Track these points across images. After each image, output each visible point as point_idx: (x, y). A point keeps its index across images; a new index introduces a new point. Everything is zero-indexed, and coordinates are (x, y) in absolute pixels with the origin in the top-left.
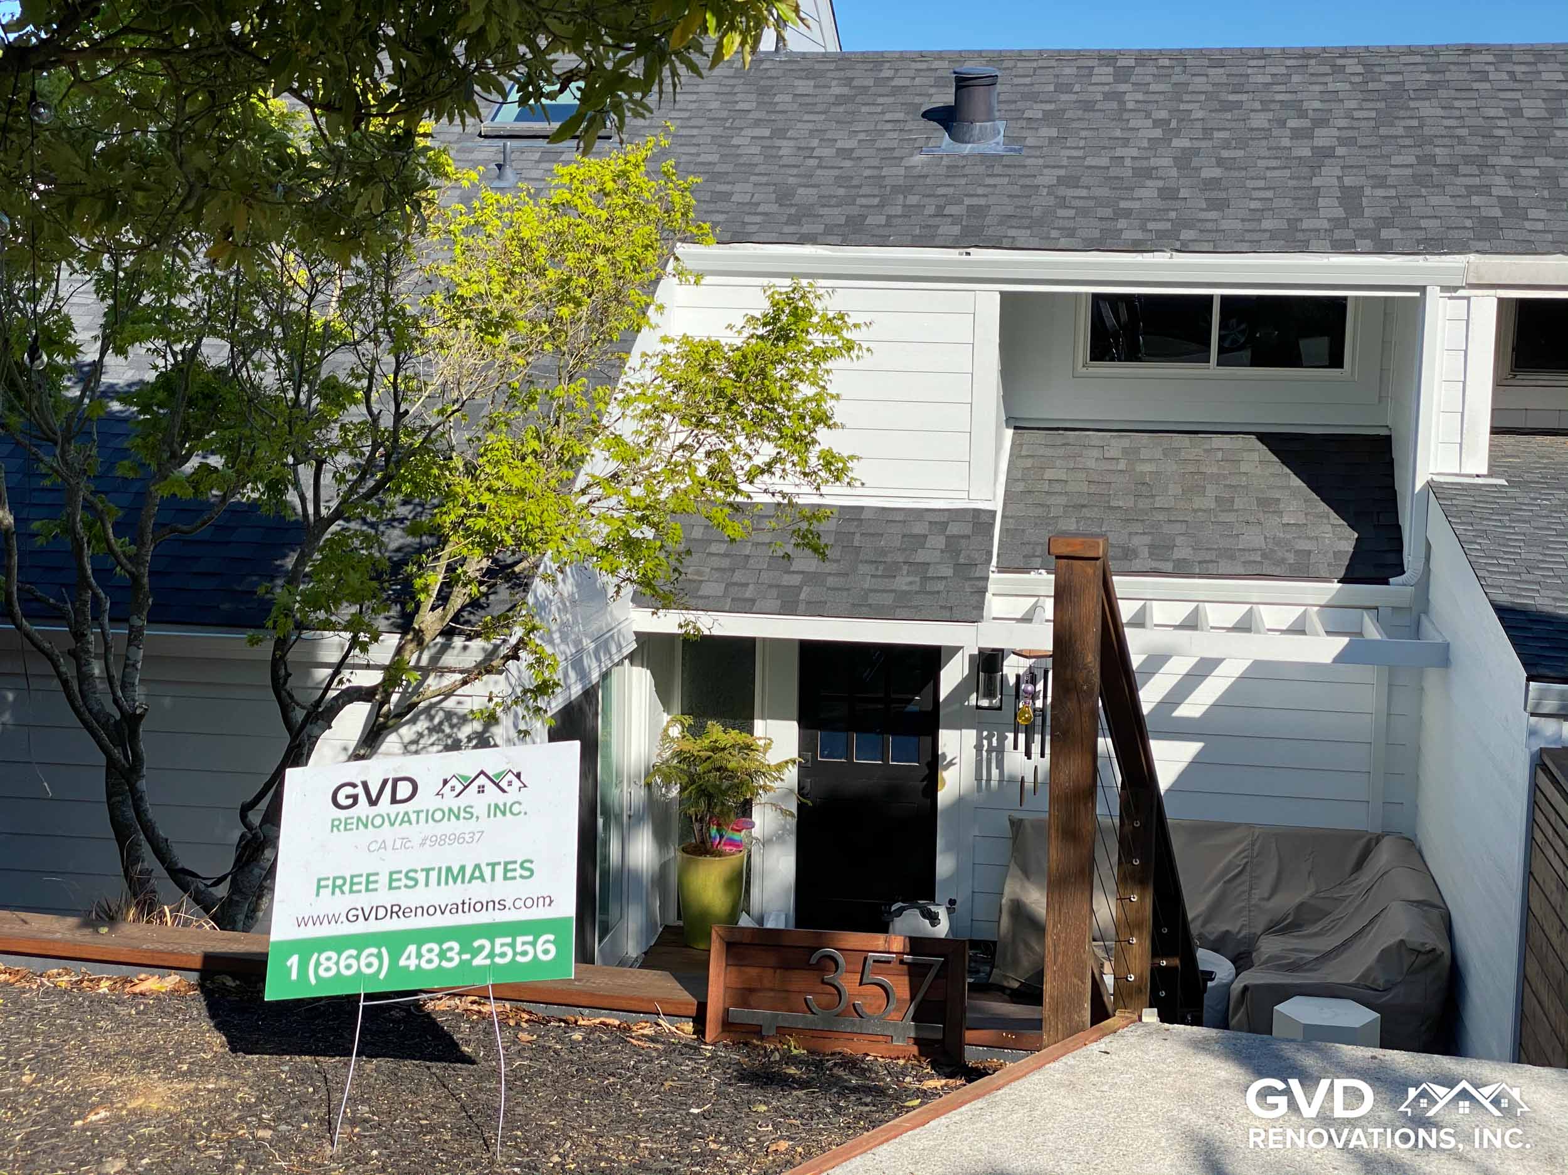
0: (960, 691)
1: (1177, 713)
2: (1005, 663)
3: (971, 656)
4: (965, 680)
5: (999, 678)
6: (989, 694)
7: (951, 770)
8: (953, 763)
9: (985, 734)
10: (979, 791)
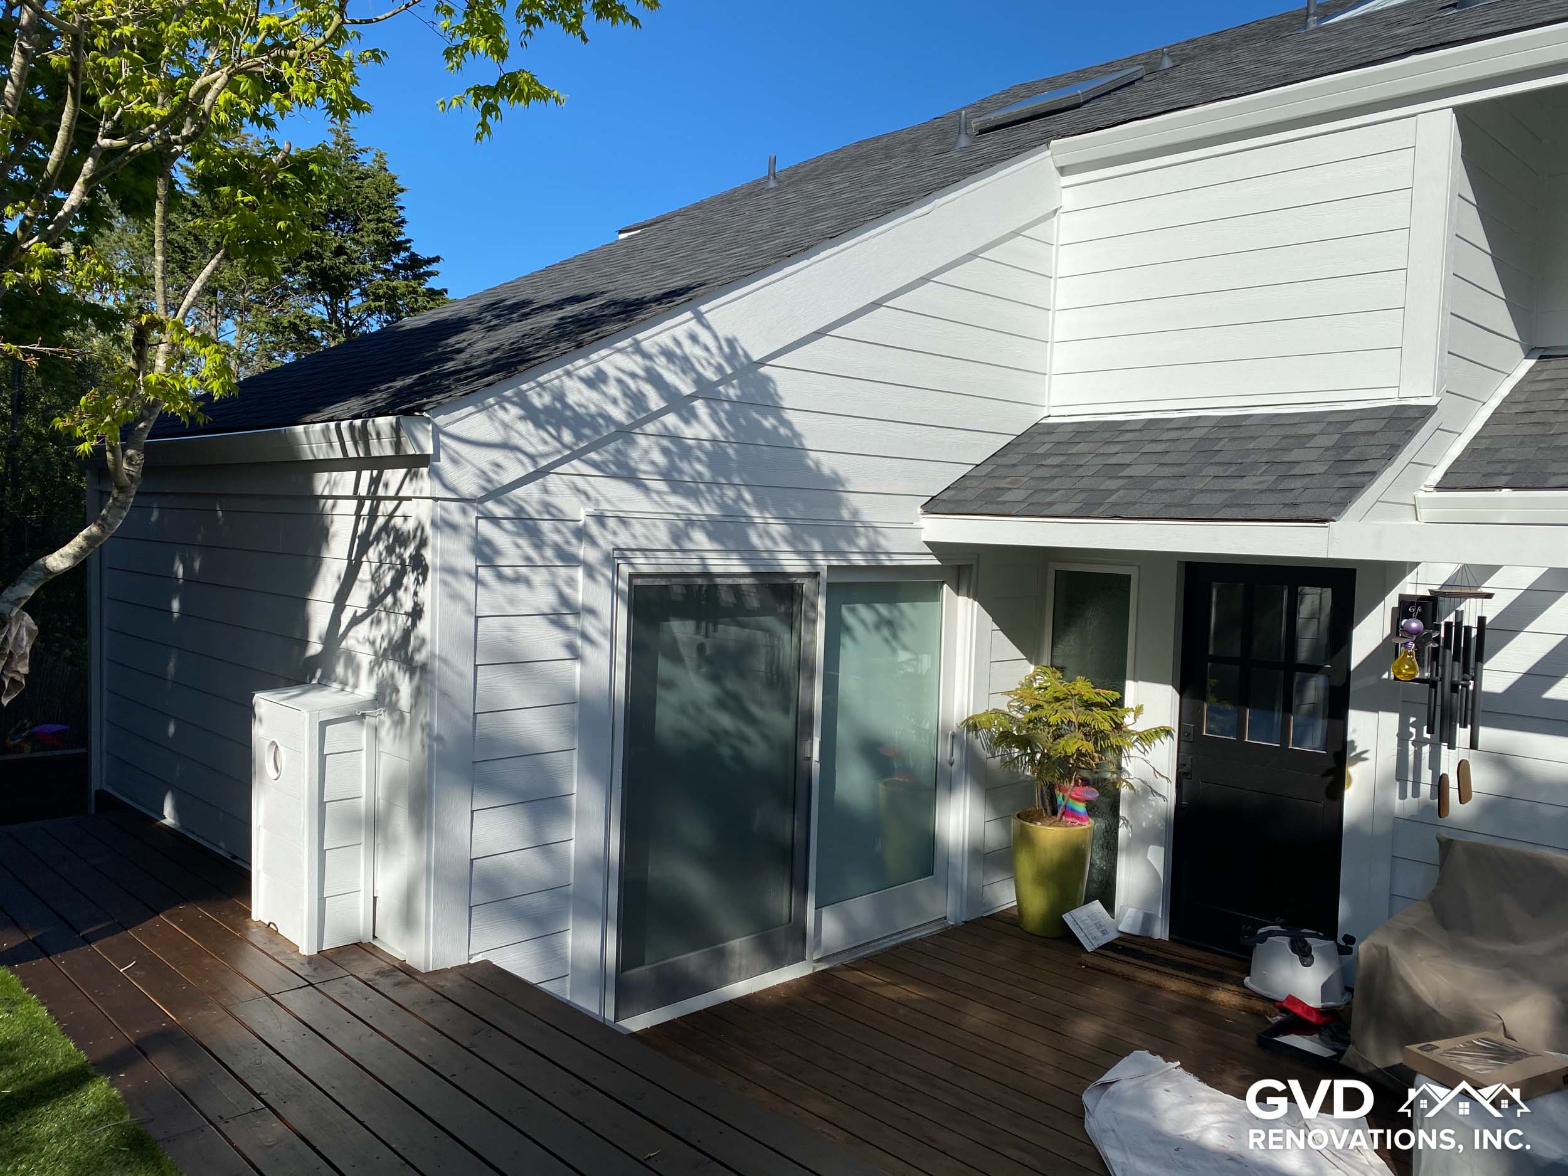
3: (1393, 609)
4: (1386, 643)
7: (1360, 764)
8: (1364, 756)
9: (1412, 720)
10: (1403, 796)
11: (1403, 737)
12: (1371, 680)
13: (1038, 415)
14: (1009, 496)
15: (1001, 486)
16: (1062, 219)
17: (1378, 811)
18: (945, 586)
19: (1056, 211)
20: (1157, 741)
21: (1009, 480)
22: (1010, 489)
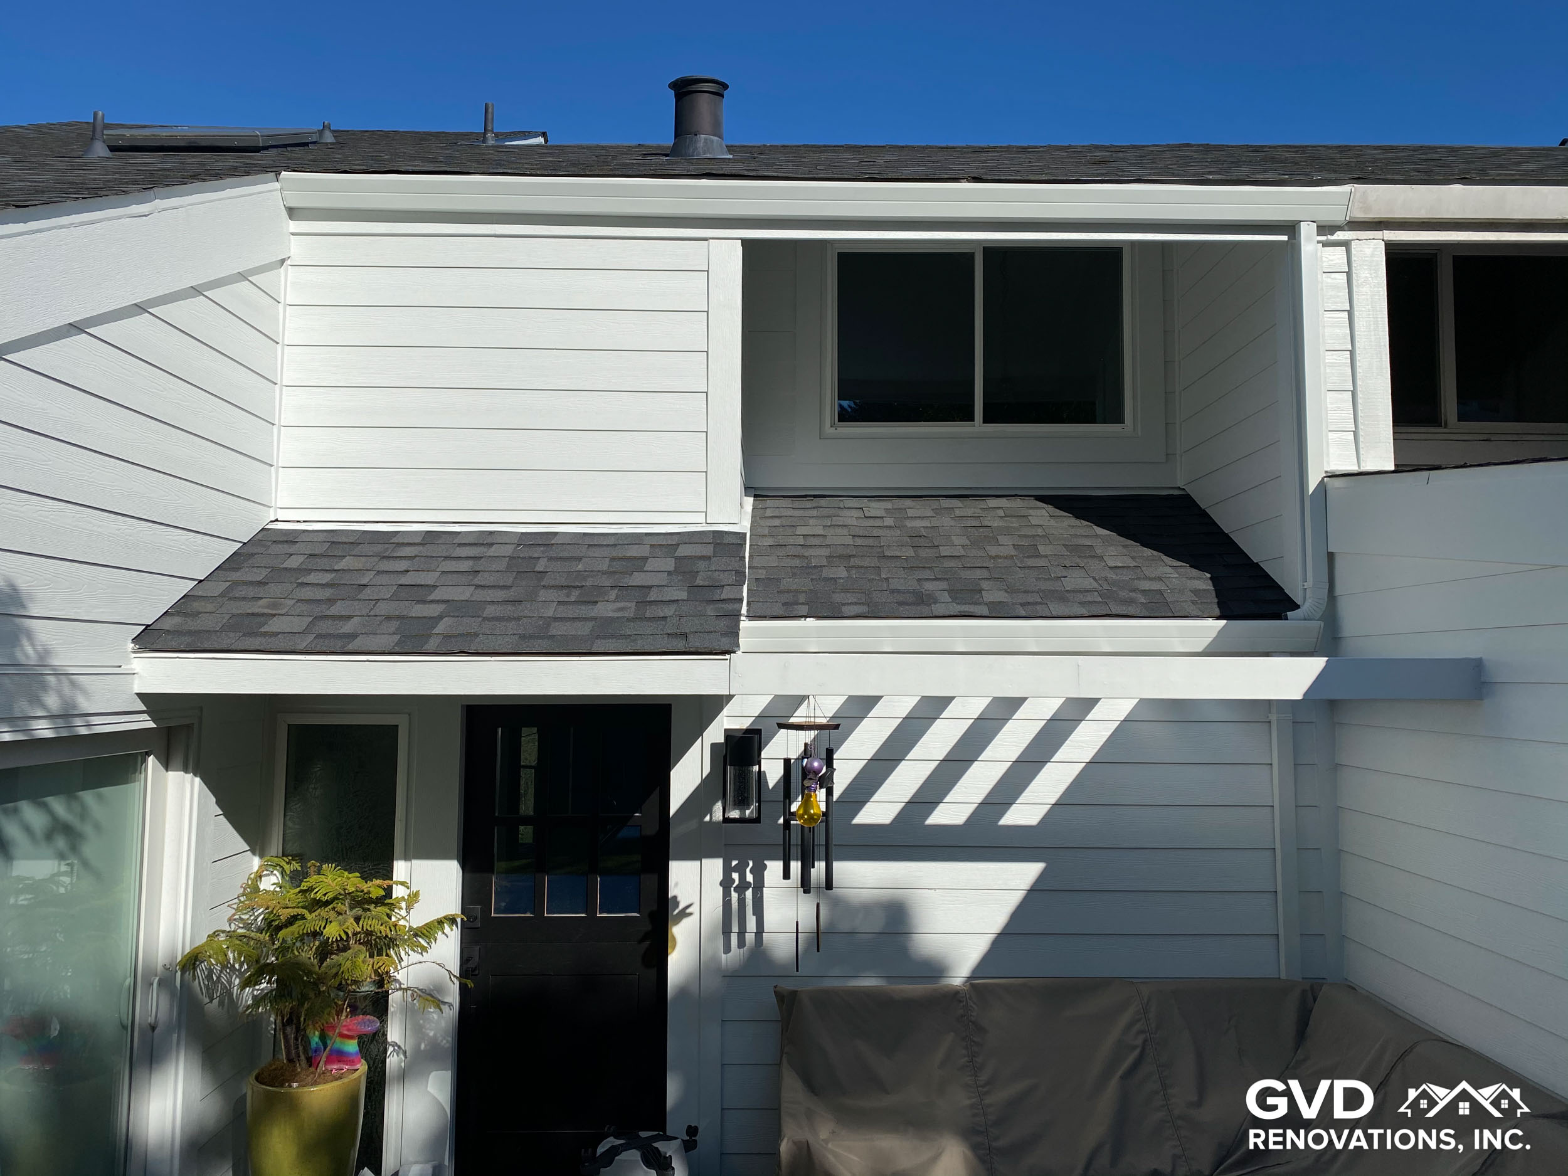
0: (699, 800)
1: (1006, 820)
2: (763, 755)
3: (713, 746)
4: (705, 782)
5: (755, 778)
6: (742, 802)
7: (685, 923)
8: (688, 911)
9: (734, 863)
10: (727, 949)
11: (726, 883)
12: (693, 824)
13: (263, 518)
14: (274, 625)
15: (256, 610)
16: (288, 274)
17: (703, 968)
18: (151, 759)
19: (283, 261)
20: (439, 935)
21: (261, 602)
22: (275, 615)
